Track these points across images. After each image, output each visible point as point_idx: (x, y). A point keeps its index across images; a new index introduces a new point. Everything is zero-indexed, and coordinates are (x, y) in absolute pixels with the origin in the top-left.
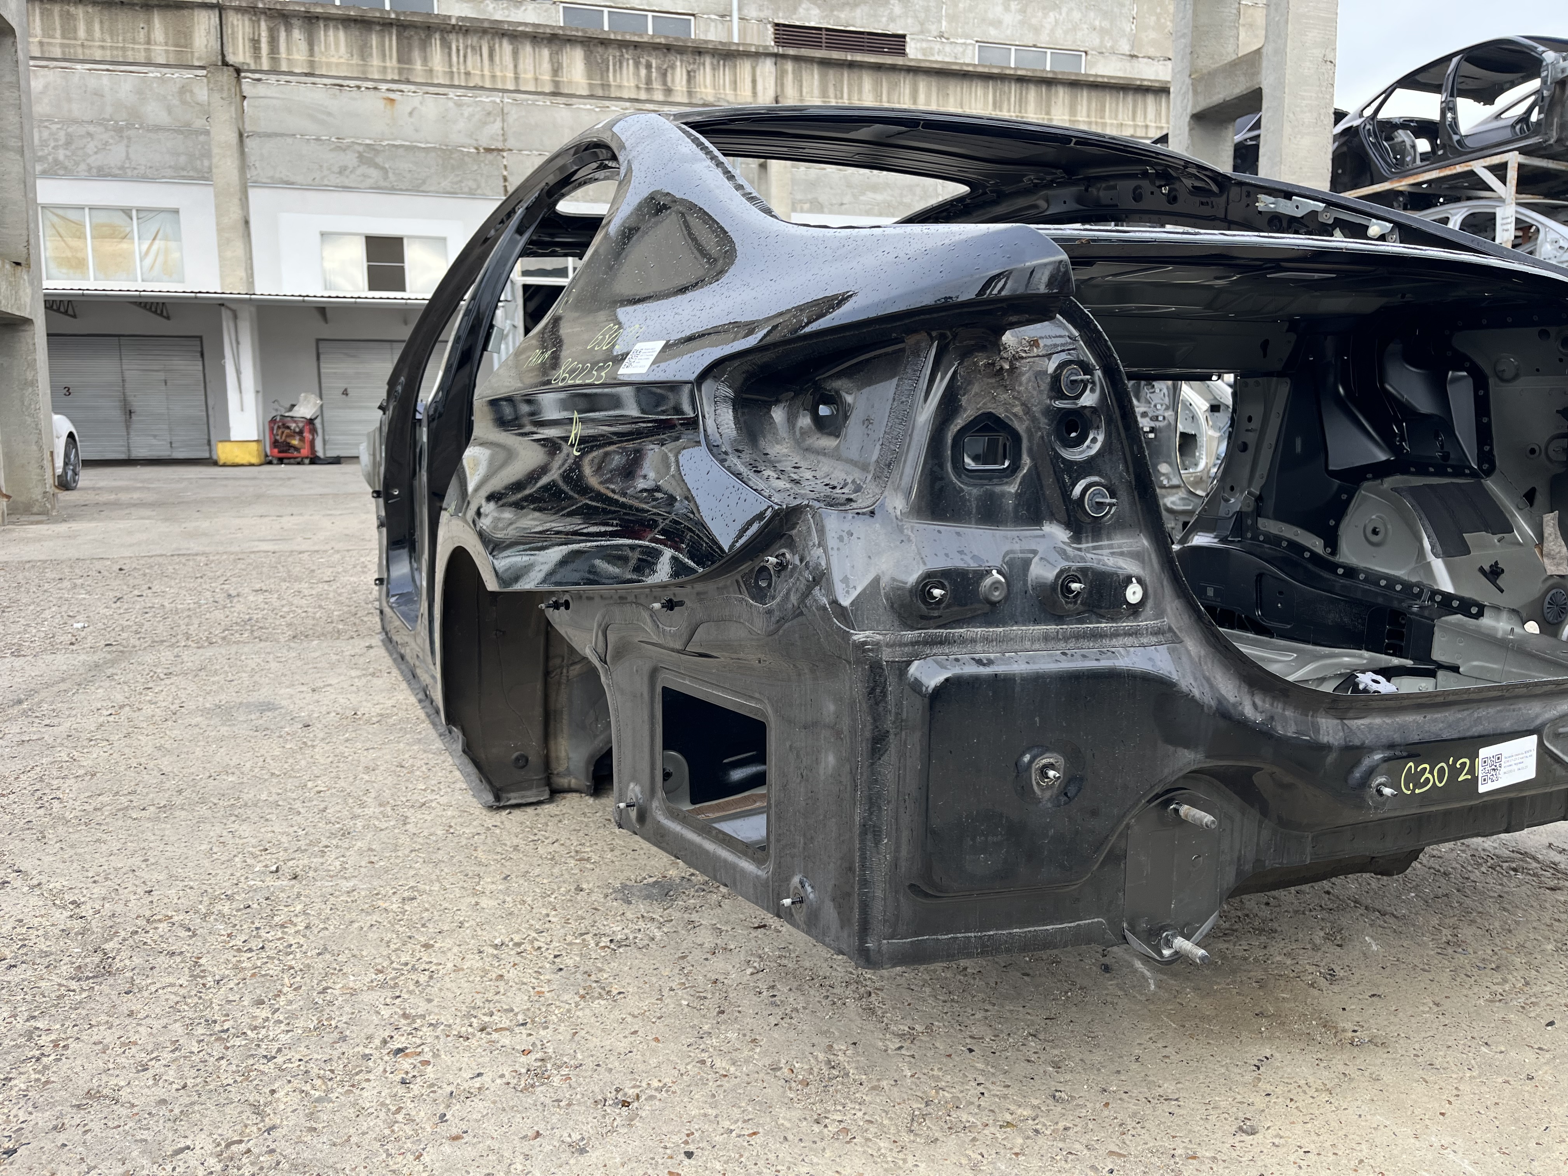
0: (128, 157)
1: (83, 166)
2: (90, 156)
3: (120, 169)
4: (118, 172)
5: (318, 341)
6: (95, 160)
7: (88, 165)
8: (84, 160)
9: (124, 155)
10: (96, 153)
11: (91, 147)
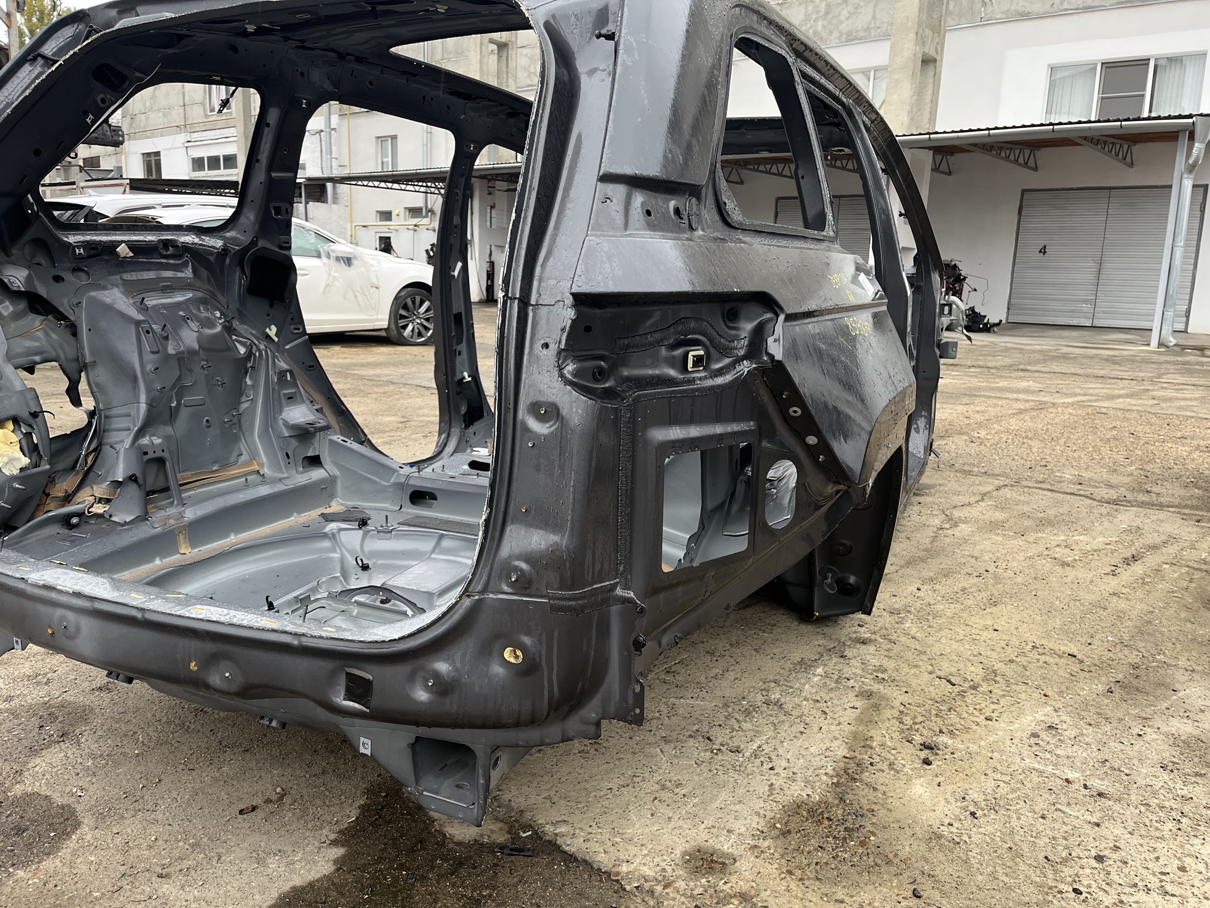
0: (874, 18)
1: (836, 34)
2: (840, 22)
3: (865, 31)
4: (862, 34)
5: (1024, 191)
6: (845, 27)
7: (840, 32)
8: (837, 28)
9: (871, 16)
10: (848, 18)
11: (845, 13)
